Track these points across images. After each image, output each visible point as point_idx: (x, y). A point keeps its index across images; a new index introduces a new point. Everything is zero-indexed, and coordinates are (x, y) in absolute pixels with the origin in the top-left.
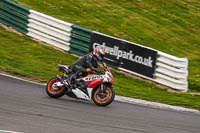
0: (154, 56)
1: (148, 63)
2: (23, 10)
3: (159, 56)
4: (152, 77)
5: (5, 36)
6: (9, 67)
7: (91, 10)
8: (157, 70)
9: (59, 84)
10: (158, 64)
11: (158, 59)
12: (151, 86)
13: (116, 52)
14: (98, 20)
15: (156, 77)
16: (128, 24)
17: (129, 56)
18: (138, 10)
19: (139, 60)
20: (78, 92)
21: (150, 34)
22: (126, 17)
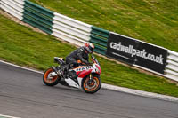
0: (165, 54)
1: (159, 60)
2: (47, 12)
3: (169, 54)
4: (163, 73)
5: (32, 36)
6: (36, 63)
7: (109, 13)
8: (167, 66)
9: (54, 74)
10: (168, 61)
11: (169, 57)
12: (162, 81)
13: (131, 50)
14: (114, 22)
15: (166, 73)
16: (141, 26)
17: (142, 54)
18: (150, 13)
19: (151, 57)
20: (69, 81)
21: (161, 35)
22: (140, 19)
